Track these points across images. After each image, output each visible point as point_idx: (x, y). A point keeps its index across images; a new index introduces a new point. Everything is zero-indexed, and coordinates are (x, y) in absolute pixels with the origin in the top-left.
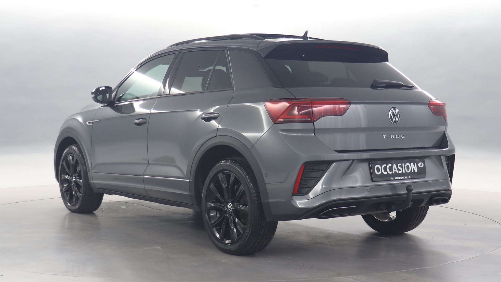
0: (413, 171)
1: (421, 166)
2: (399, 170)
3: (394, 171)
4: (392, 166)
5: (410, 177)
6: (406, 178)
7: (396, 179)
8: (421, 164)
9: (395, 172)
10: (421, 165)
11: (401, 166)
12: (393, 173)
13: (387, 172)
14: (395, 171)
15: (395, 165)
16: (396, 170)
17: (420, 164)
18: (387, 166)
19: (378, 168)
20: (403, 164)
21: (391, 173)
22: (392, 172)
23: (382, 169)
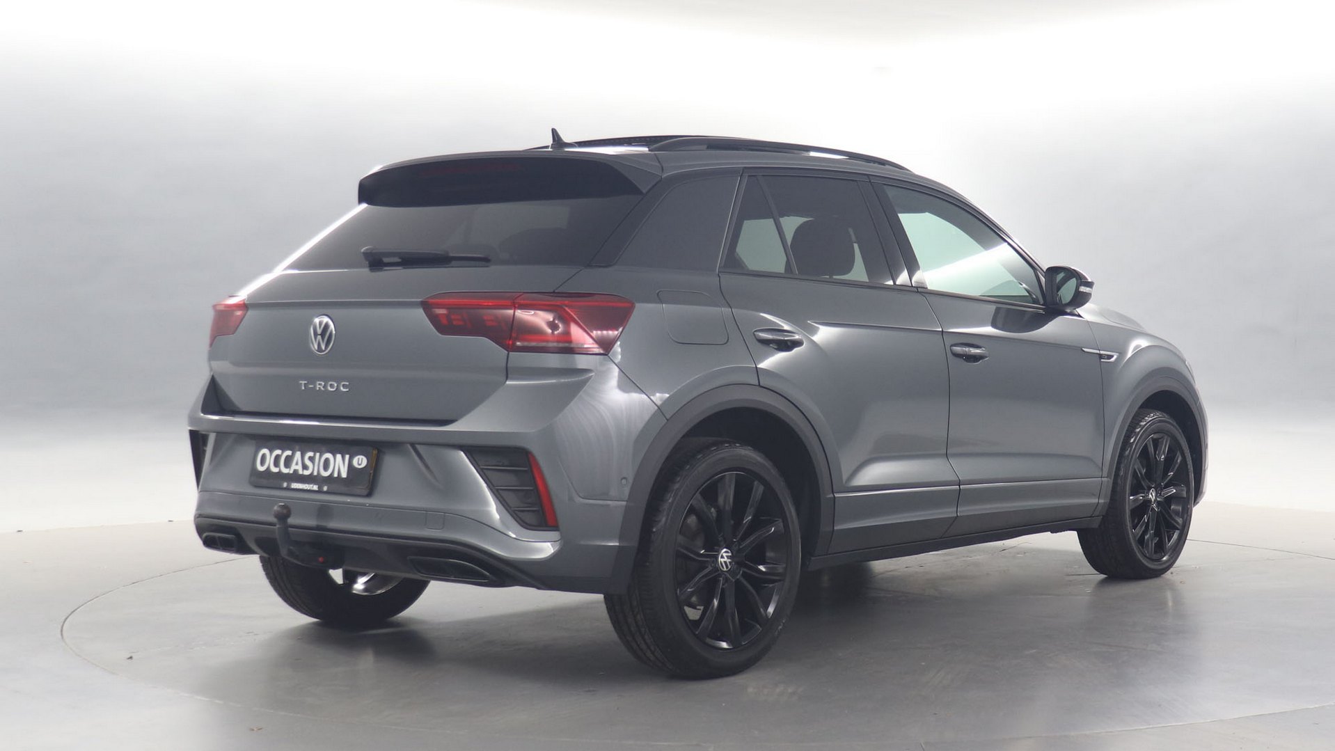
0: (336, 475)
1: (359, 465)
2: (305, 467)
3: (294, 467)
4: (293, 454)
5: (325, 488)
6: (315, 488)
7: (292, 487)
8: (362, 459)
9: (296, 471)
10: (360, 461)
11: (311, 459)
12: (291, 472)
13: (280, 470)
14: (297, 468)
15: (298, 454)
16: (299, 468)
17: (359, 459)
18: (282, 453)
19: (264, 456)
20: (318, 454)
21: (285, 471)
22: (288, 469)
23: (270, 460)
